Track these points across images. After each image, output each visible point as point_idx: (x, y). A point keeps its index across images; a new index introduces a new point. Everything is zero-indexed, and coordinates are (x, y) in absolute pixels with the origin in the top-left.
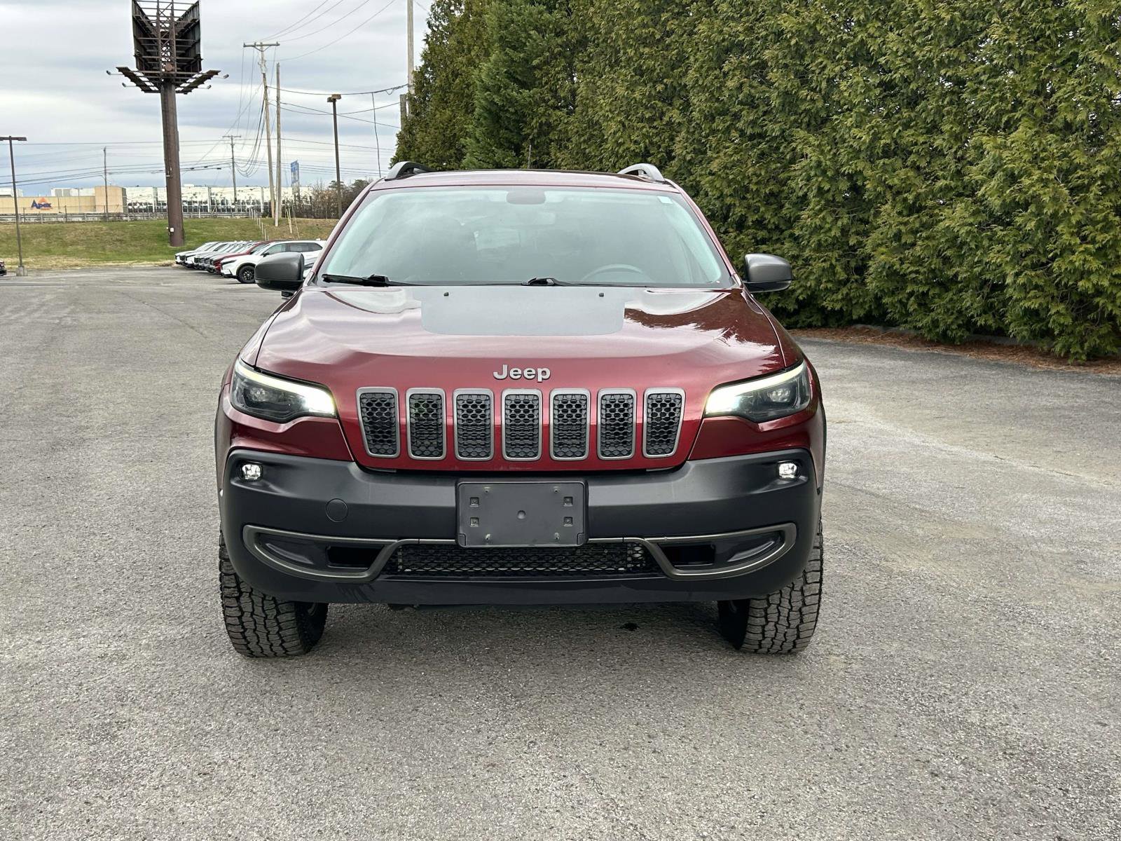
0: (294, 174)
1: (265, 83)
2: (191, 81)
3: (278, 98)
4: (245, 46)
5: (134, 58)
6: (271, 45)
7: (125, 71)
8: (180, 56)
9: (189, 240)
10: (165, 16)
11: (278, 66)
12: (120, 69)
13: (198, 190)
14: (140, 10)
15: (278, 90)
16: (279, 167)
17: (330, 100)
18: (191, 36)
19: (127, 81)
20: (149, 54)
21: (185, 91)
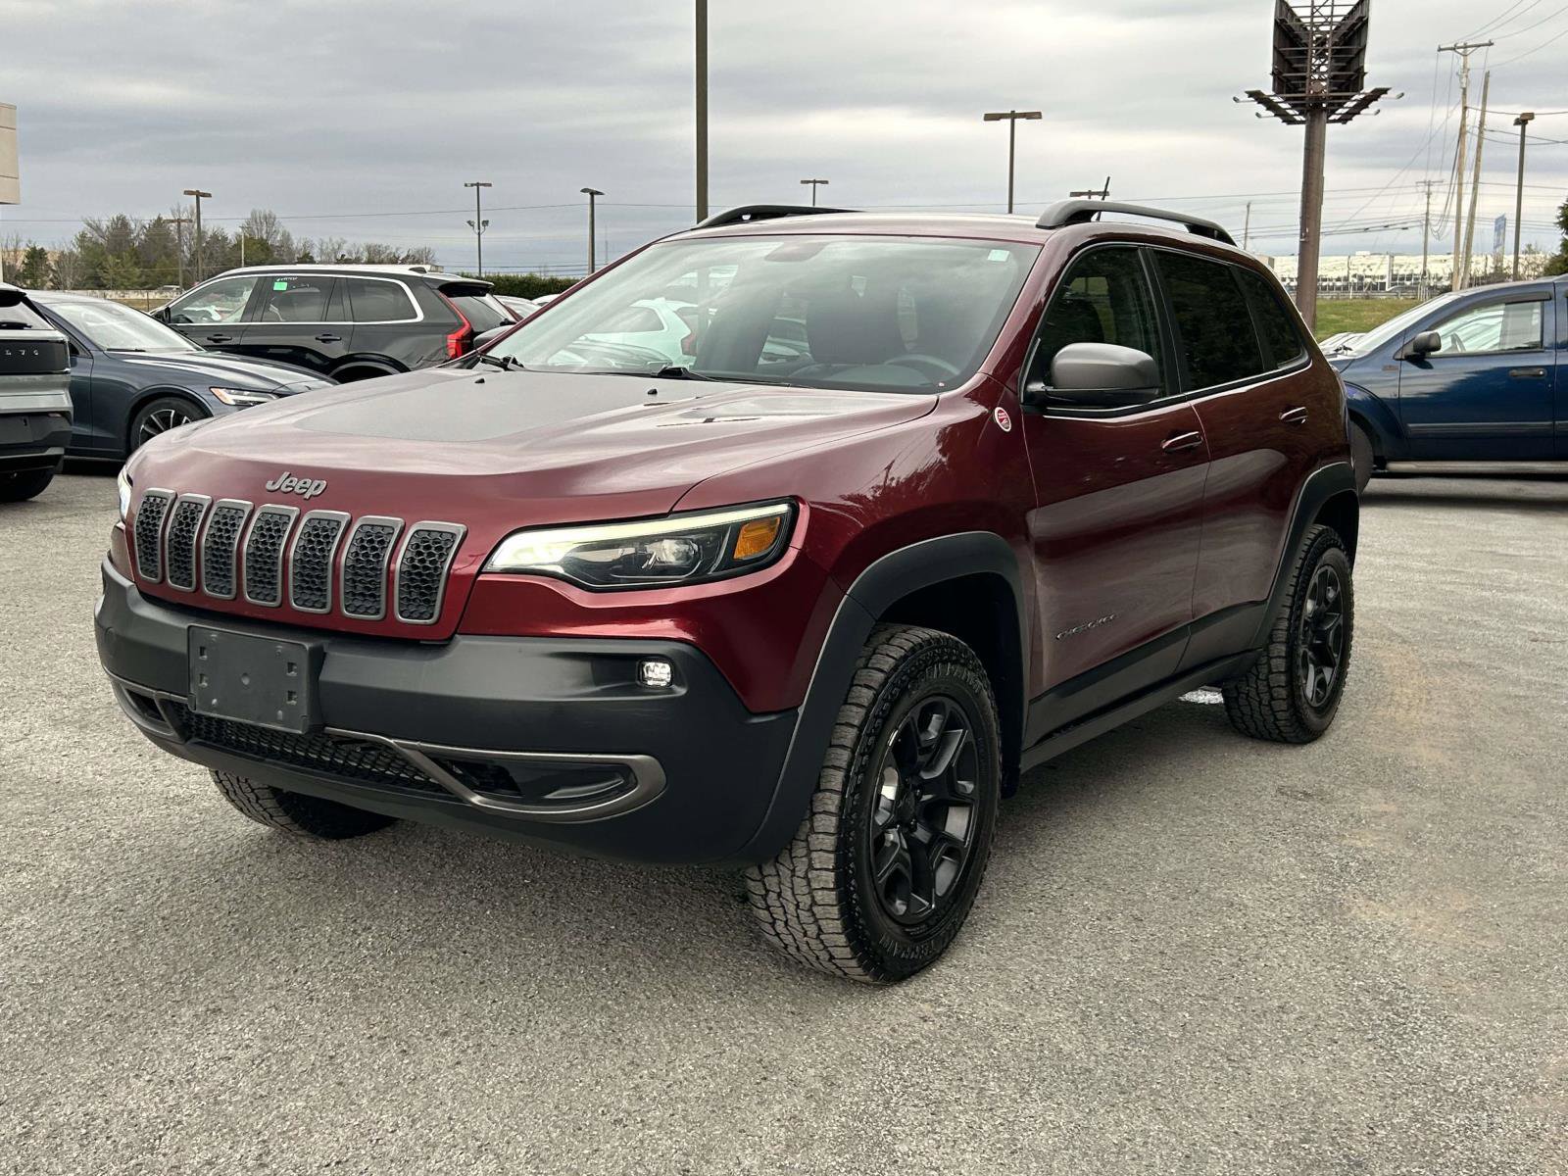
0: (1499, 235)
1: (1464, 102)
2: (1350, 104)
3: (1482, 123)
4: (1440, 50)
5: (1271, 78)
6: (1479, 46)
7: (1257, 96)
8: (1339, 71)
9: (1322, 329)
10: (1322, 16)
11: (1487, 75)
12: (1251, 94)
13: (1376, 259)
14: (1289, 9)
15: (1483, 112)
16: (1471, 225)
17: (1517, 122)
18: (1356, 42)
19: (1261, 109)
20: (1297, 70)
21: (1344, 119)
